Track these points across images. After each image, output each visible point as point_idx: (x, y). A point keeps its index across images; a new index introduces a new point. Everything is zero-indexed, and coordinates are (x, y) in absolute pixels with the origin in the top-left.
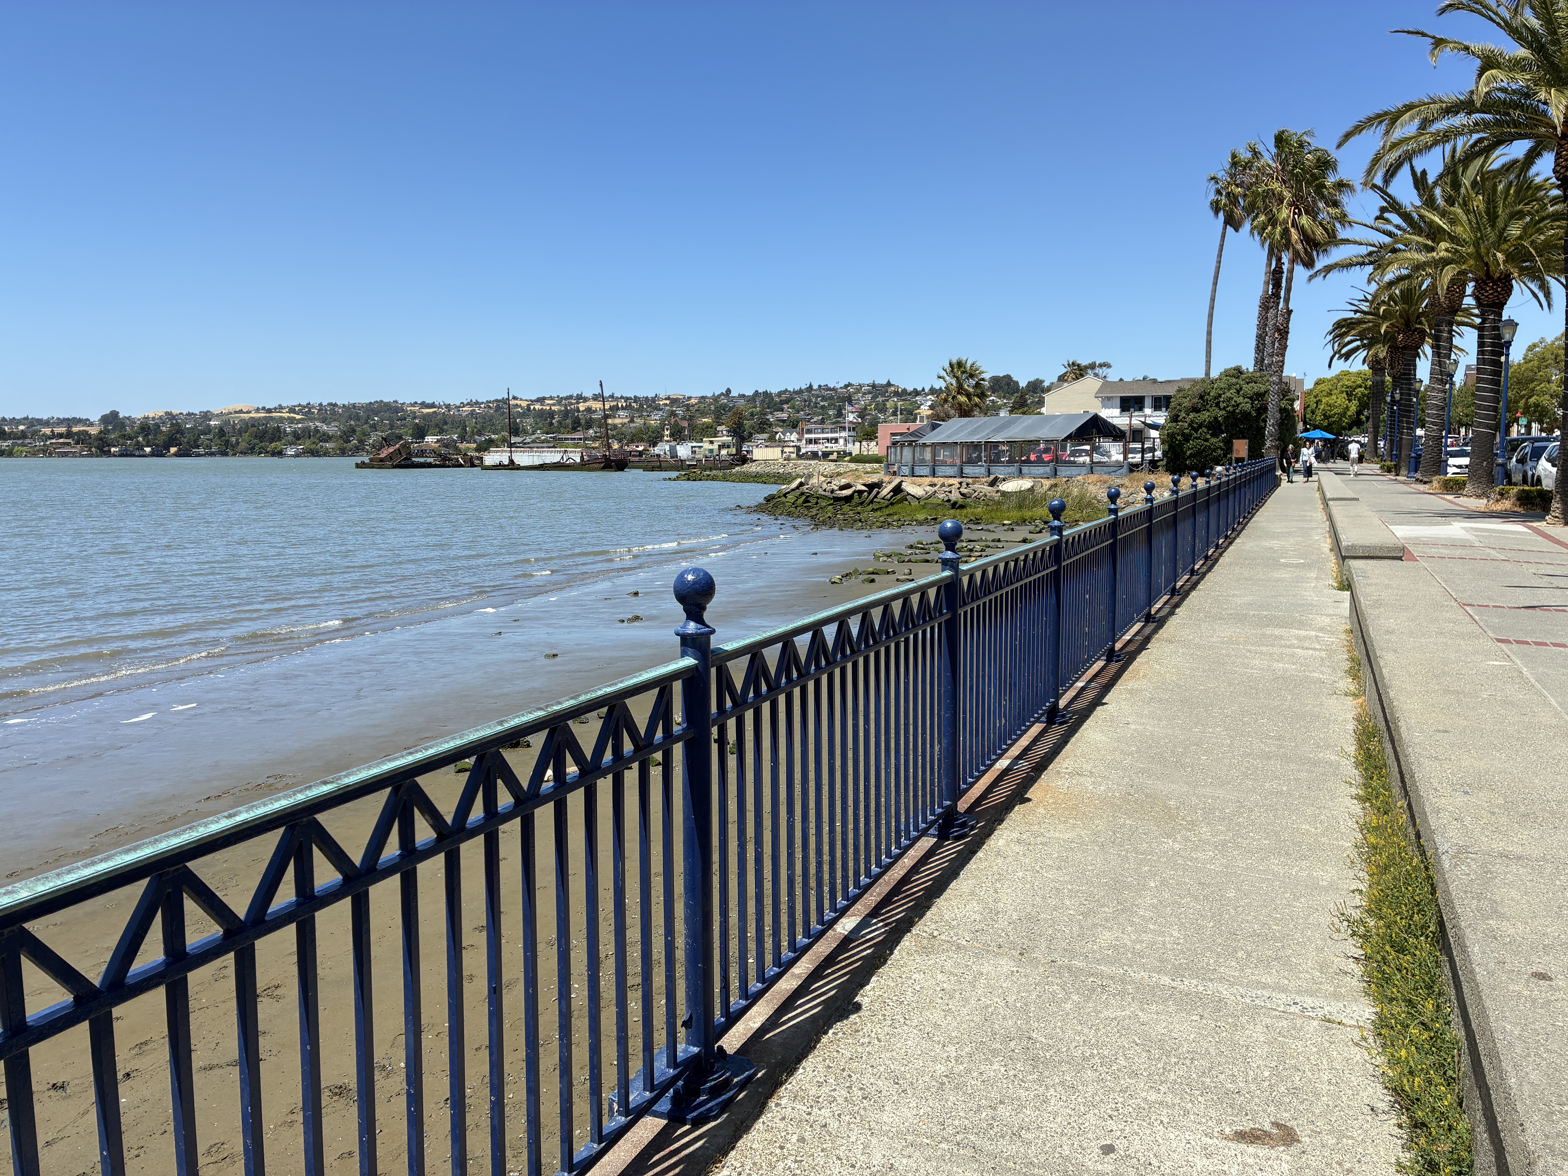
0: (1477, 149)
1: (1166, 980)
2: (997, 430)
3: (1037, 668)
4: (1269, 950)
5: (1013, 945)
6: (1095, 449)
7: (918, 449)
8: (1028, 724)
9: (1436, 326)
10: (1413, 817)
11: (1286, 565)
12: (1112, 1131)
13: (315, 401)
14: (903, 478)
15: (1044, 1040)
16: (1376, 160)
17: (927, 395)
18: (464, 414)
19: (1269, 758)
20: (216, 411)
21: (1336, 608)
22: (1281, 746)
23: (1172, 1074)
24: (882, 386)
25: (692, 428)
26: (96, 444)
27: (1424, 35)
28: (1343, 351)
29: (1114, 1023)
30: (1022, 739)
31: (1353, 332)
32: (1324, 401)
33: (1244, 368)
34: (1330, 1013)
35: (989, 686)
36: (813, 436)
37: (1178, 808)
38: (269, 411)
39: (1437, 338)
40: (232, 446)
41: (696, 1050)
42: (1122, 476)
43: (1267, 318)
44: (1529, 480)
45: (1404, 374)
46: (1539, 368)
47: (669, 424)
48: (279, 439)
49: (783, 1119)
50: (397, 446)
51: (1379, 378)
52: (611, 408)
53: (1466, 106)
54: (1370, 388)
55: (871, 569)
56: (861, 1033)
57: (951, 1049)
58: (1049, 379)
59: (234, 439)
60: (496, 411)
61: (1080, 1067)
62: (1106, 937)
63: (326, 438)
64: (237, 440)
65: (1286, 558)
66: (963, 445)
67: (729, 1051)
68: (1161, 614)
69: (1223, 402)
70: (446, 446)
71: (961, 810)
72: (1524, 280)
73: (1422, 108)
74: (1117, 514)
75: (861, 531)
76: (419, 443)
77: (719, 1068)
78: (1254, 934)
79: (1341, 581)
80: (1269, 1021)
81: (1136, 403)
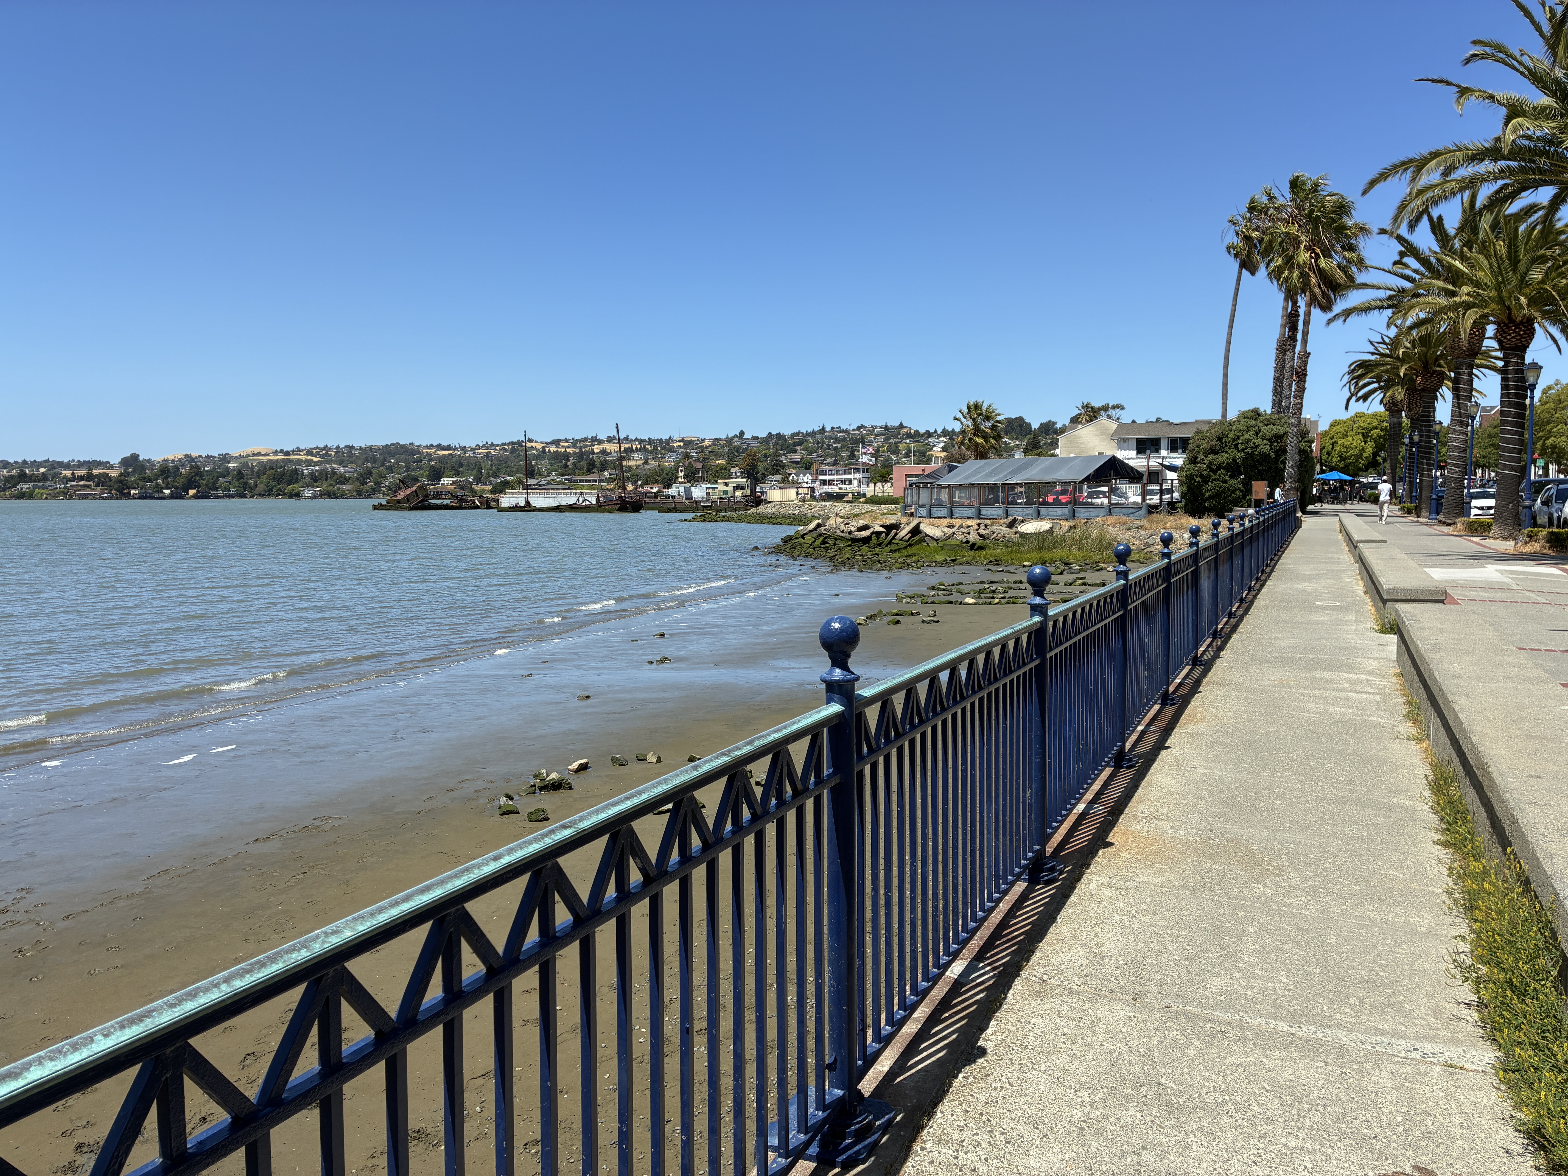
0: (1502, 195)
1: (1283, 1026)
2: (1015, 472)
4: (1380, 996)
5: (1125, 990)
6: (1113, 491)
7: (935, 490)
8: (1099, 768)
9: (1456, 368)
11: (1323, 608)
13: (332, 443)
14: (921, 519)
15: (1174, 1086)
16: (1402, 207)
17: (939, 436)
18: (479, 457)
19: (1344, 803)
20: (234, 453)
21: (1382, 651)
22: (1352, 791)
23: (1307, 1120)
24: (895, 428)
25: (706, 470)
26: (116, 486)
27: (1448, 83)
28: (1360, 393)
29: (1241, 1070)
30: (1095, 783)
31: (1371, 374)
32: (1339, 442)
33: (1262, 410)
34: (1451, 1059)
35: (1070, 730)
36: (827, 477)
37: (1262, 853)
38: (287, 453)
39: (1456, 381)
40: (250, 488)
41: (840, 1093)
42: (1140, 518)
43: (1284, 361)
44: (1555, 522)
45: (1423, 416)
46: (1555, 410)
47: (684, 466)
48: (297, 481)
49: (932, 1162)
50: (414, 488)
51: (1396, 420)
52: (626, 450)
53: (1493, 153)
54: (1386, 429)
55: (895, 611)
56: (992, 1077)
57: (1084, 1094)
58: (1061, 421)
59: (252, 482)
60: (511, 453)
61: (1216, 1113)
62: (1216, 983)
63: (343, 480)
64: (255, 482)
65: (1321, 600)
66: (981, 486)
67: (866, 1095)
68: (1207, 657)
69: (1242, 444)
70: (462, 488)
71: (1048, 854)
72: (1546, 324)
73: (1448, 156)
74: (1170, 559)
75: (881, 572)
76: (435, 484)
77: (861, 1111)
78: (1363, 980)
79: (1384, 624)
80: (1393, 1067)
81: (1152, 445)
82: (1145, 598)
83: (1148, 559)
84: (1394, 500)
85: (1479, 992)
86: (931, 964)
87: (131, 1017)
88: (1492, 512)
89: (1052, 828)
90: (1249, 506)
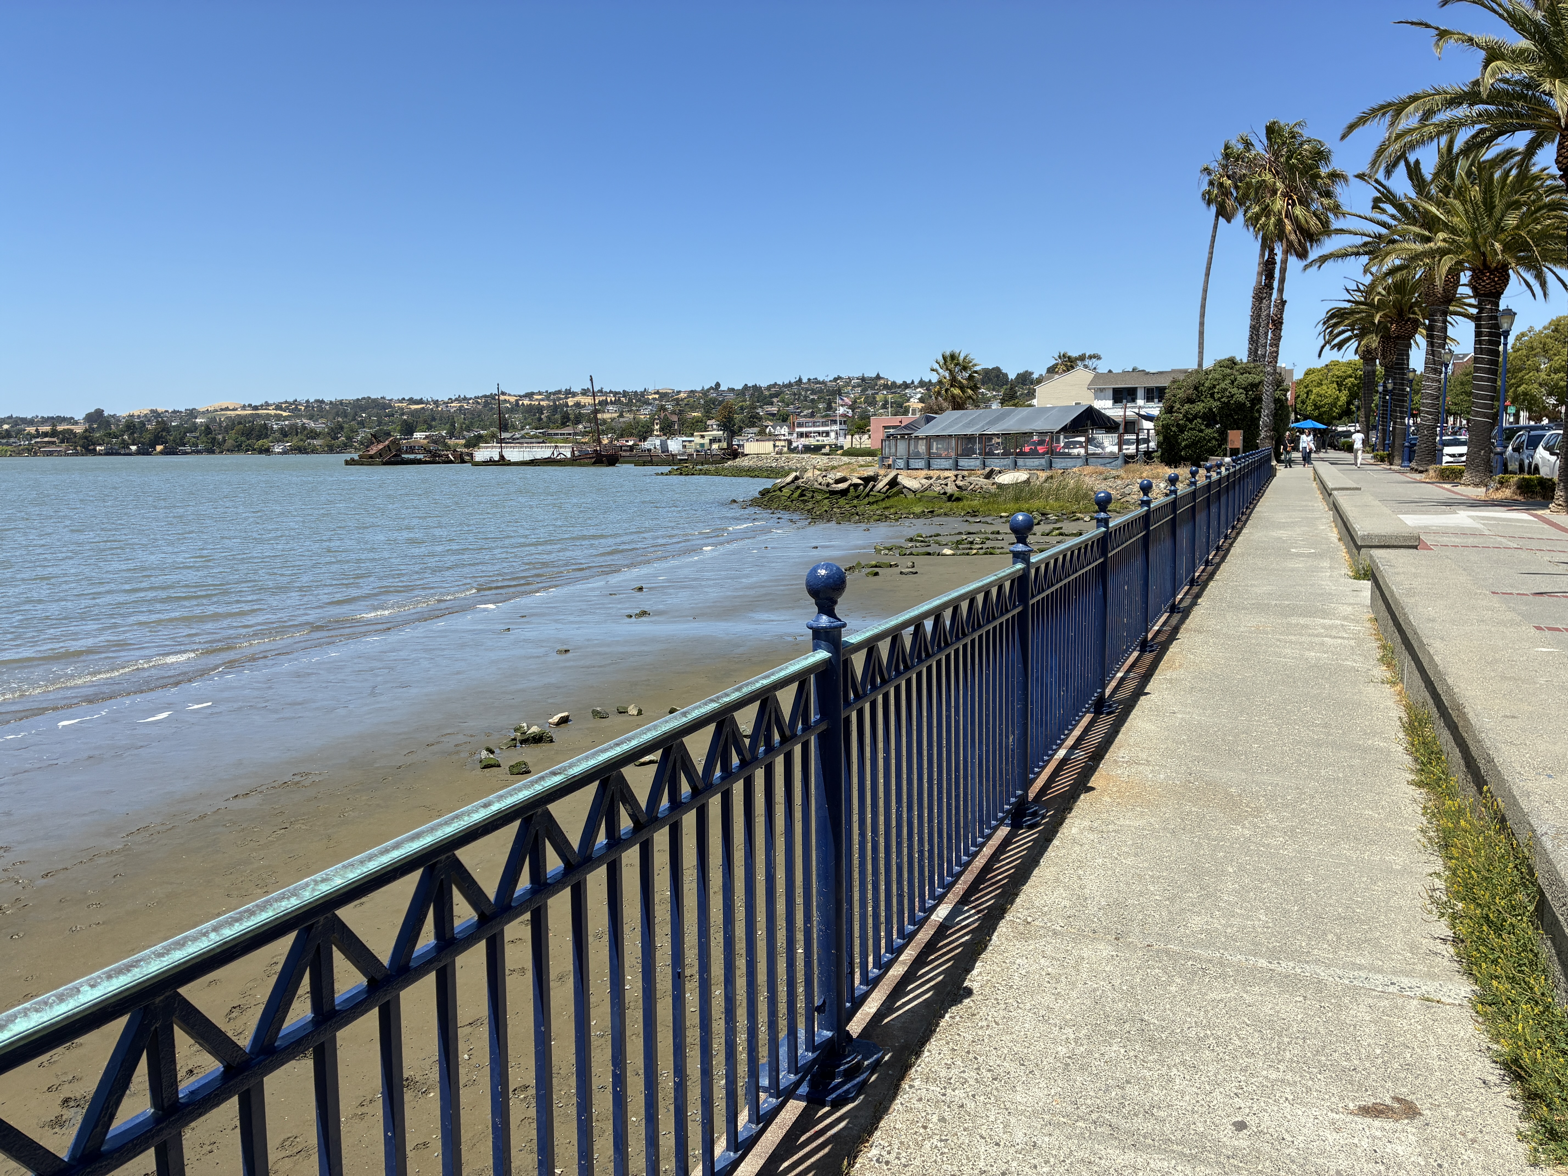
0: (1479, 139)
1: (1263, 963)
2: (991, 423)
4: (1357, 932)
5: (1107, 930)
6: (1089, 441)
7: (912, 442)
8: (1079, 714)
9: (1430, 316)
11: (1298, 555)
12: (1240, 1108)
13: (302, 398)
14: (899, 471)
15: (1156, 1022)
16: (1380, 152)
17: (916, 387)
18: (452, 410)
19: (1320, 746)
20: (201, 408)
21: (1356, 597)
22: (1328, 734)
23: (1288, 1053)
24: (871, 379)
25: (682, 422)
26: (81, 442)
27: (1427, 26)
28: (1335, 341)
29: (1221, 1005)
30: (1076, 728)
31: (1347, 322)
32: (1314, 391)
33: (1238, 359)
34: (1428, 993)
35: (1051, 677)
36: (804, 430)
37: (1240, 795)
38: (256, 408)
39: (1430, 329)
40: (219, 443)
41: (828, 1034)
42: (1117, 468)
43: (1260, 308)
44: (1526, 469)
45: (1397, 364)
46: (1527, 357)
47: (659, 418)
48: (266, 437)
49: (920, 1100)
50: (387, 442)
51: (1370, 368)
52: (600, 403)
53: (1472, 96)
54: (1360, 377)
55: (874, 563)
56: (978, 1017)
57: (1068, 1031)
59: (220, 437)
60: (485, 406)
61: (1198, 1048)
62: (1196, 922)
63: (314, 435)
64: (224, 437)
65: (1296, 548)
66: (957, 437)
67: (855, 1036)
68: (1184, 604)
69: (1218, 393)
70: (435, 442)
71: (1030, 799)
72: (1520, 270)
73: (1427, 99)
74: (1149, 507)
75: (859, 525)
76: (408, 439)
77: (849, 1051)
78: (1340, 917)
79: (1359, 570)
80: (1370, 1001)
81: (1129, 395)
82: (1125, 545)
83: (1125, 508)
84: (1368, 449)
85: (1455, 928)
86: (917, 909)
87: (118, 967)
88: (1464, 459)
89: (1034, 774)
90: (1225, 455)
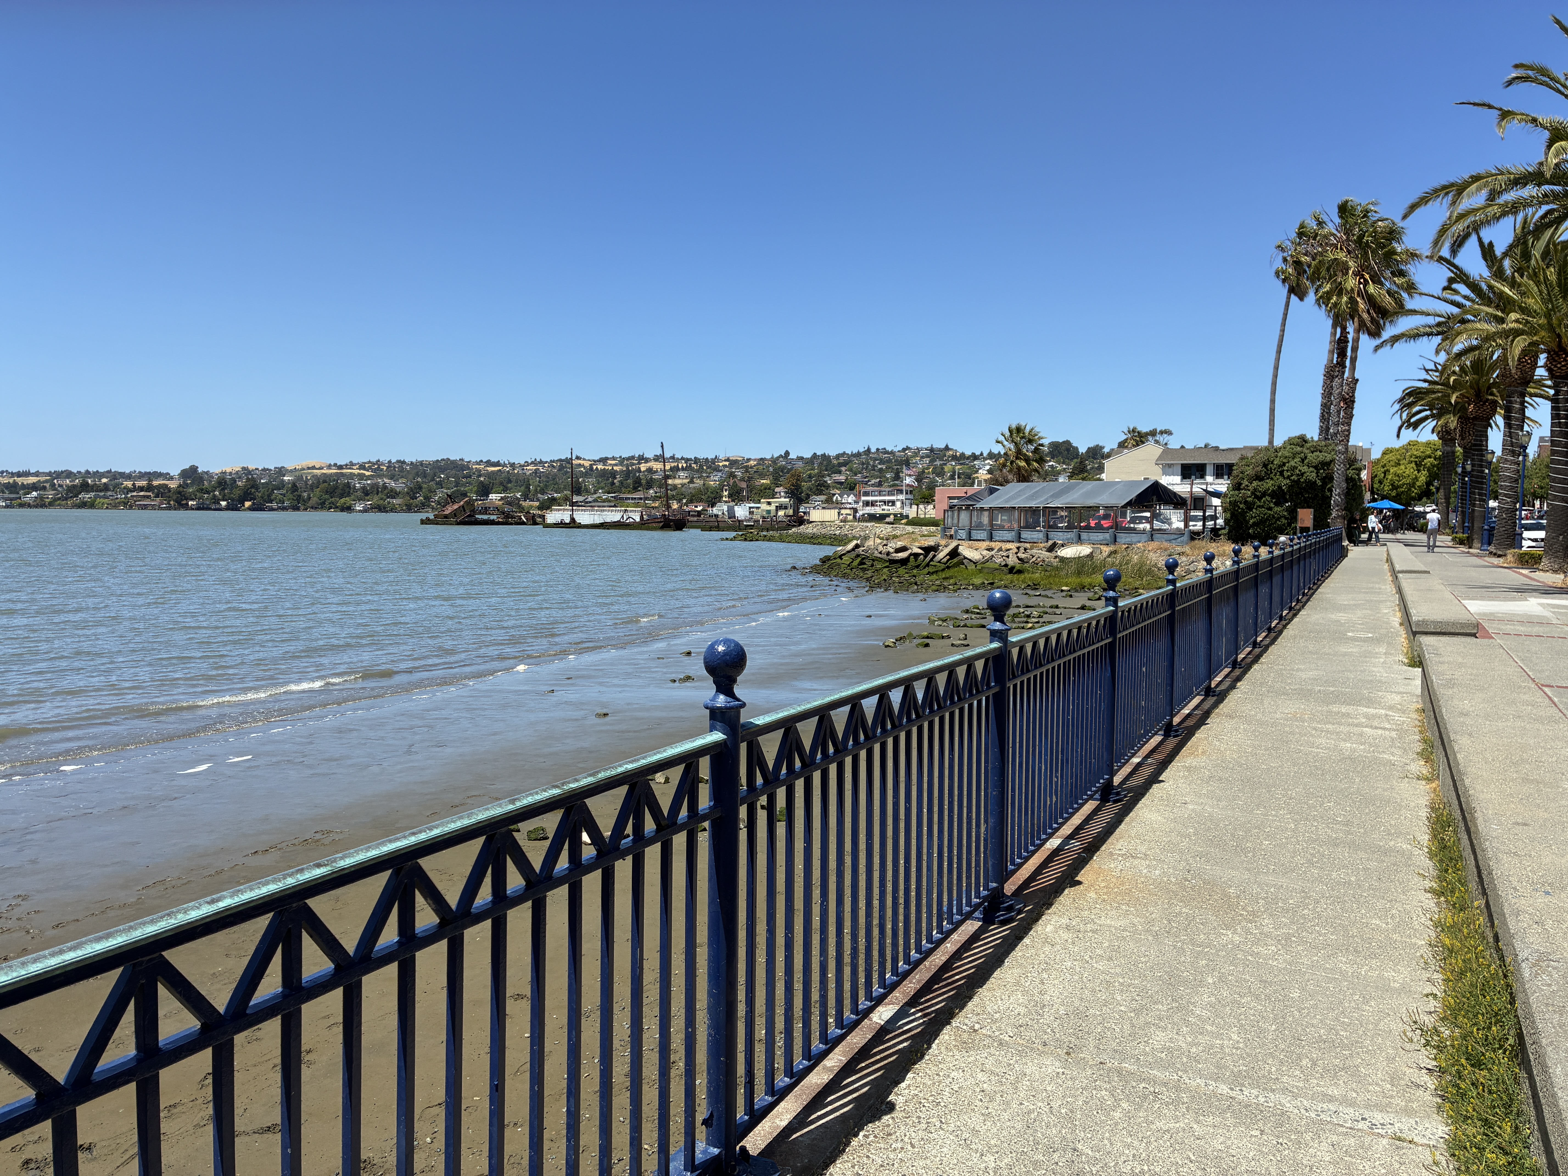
0: (1547, 220)
1: (1224, 1089)
2: (1056, 496)
3: (1091, 744)
4: (1336, 1058)
5: (1059, 1043)
6: (1155, 516)
7: (975, 513)
8: (1080, 801)
9: (1508, 397)
10: (1491, 920)
11: (1354, 639)
13: (384, 458)
14: (960, 542)
15: (1090, 1153)
16: (1443, 231)
17: (985, 459)
18: (528, 473)
19: (1337, 845)
20: (290, 466)
21: (1407, 685)
22: (1349, 833)
24: (940, 450)
25: (750, 489)
26: (175, 497)
27: (1490, 107)
28: (1413, 420)
29: (1167, 1137)
30: (1075, 817)
31: (1422, 402)
32: (1392, 471)
33: (1309, 437)
34: (1401, 1131)
35: (1040, 762)
36: (870, 498)
37: (1238, 897)
38: (341, 467)
39: (1508, 410)
40: (304, 501)
41: (716, 1151)
42: (1182, 544)
43: (1332, 387)
45: (1475, 445)
47: (728, 485)
48: (349, 495)
50: (462, 503)
51: (1449, 449)
52: (672, 469)
53: (1536, 177)
54: (1439, 458)
55: (926, 634)
56: (893, 1137)
57: (990, 1159)
58: (1109, 445)
59: (305, 494)
60: (559, 470)
62: (1159, 1038)
63: (393, 494)
64: (309, 495)
65: (1353, 631)
66: (1021, 509)
67: (754, 1153)
68: (1222, 687)
69: (1287, 471)
70: (509, 504)
71: (1007, 893)
73: (1490, 179)
75: (916, 595)
76: (483, 500)
78: (1321, 1040)
79: (1412, 657)
80: (1335, 1138)
81: (1198, 471)
85: (1440, 1057)
86: (847, 1010)
88: (1543, 544)
89: (1015, 865)
